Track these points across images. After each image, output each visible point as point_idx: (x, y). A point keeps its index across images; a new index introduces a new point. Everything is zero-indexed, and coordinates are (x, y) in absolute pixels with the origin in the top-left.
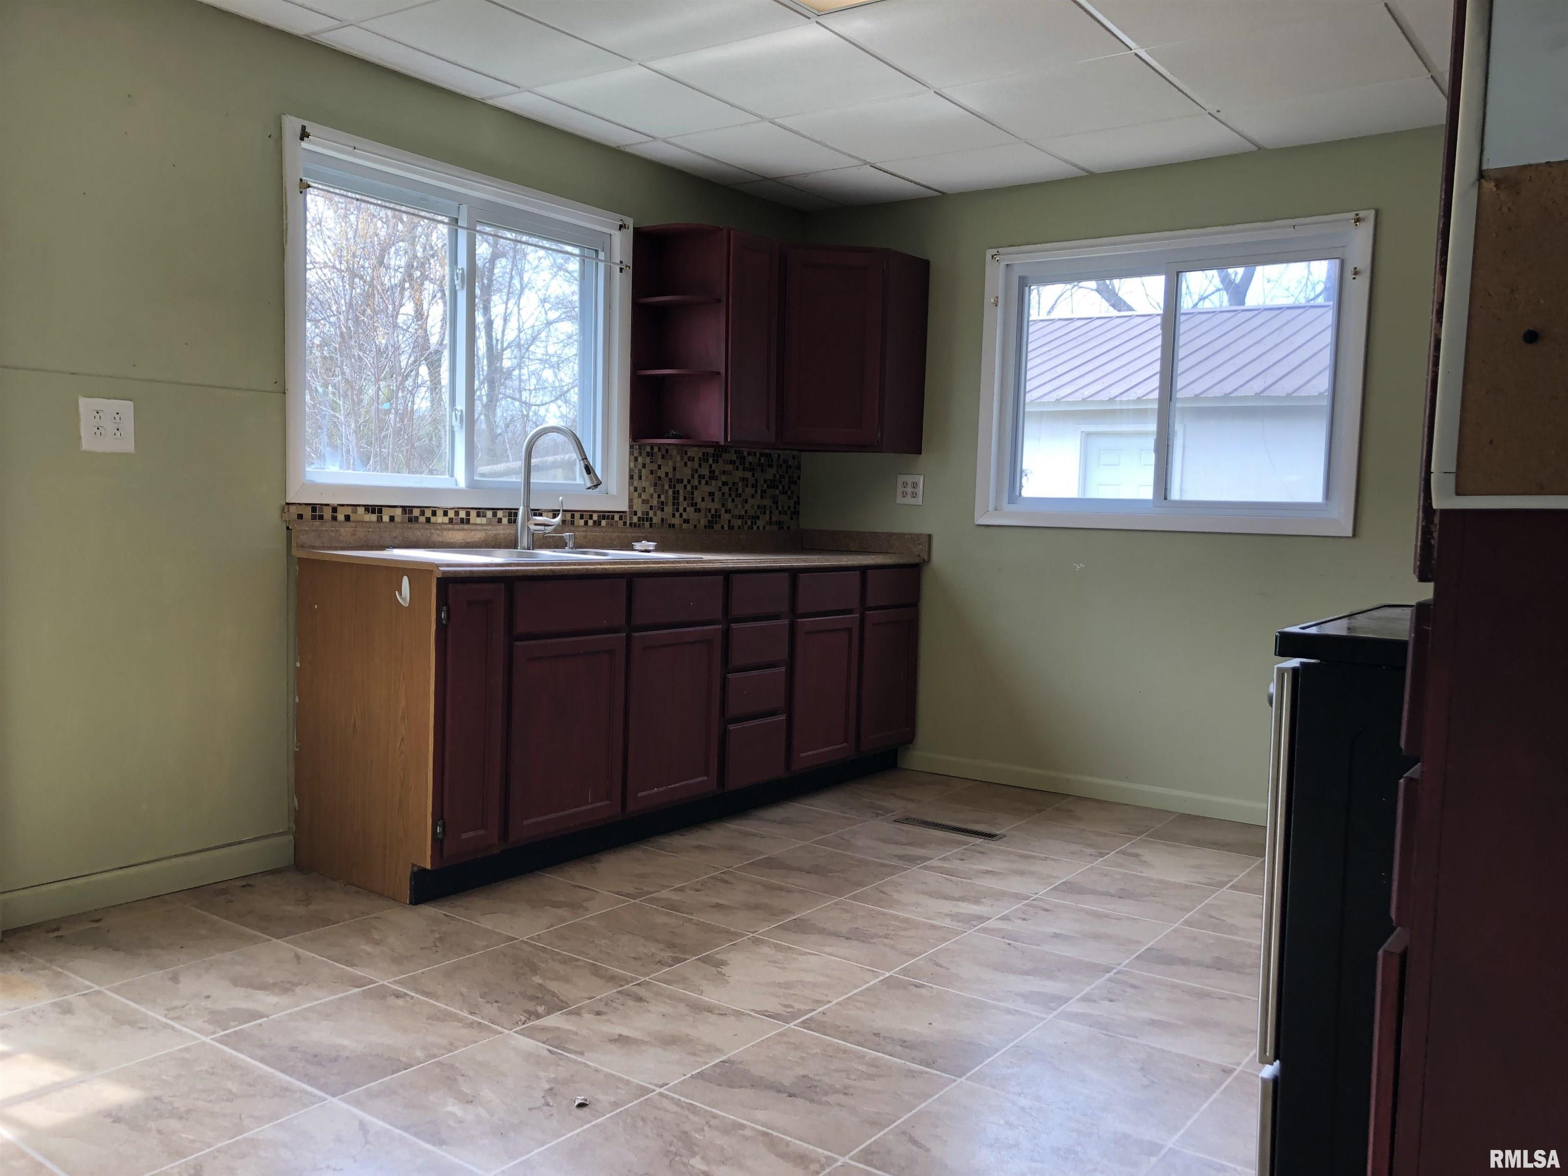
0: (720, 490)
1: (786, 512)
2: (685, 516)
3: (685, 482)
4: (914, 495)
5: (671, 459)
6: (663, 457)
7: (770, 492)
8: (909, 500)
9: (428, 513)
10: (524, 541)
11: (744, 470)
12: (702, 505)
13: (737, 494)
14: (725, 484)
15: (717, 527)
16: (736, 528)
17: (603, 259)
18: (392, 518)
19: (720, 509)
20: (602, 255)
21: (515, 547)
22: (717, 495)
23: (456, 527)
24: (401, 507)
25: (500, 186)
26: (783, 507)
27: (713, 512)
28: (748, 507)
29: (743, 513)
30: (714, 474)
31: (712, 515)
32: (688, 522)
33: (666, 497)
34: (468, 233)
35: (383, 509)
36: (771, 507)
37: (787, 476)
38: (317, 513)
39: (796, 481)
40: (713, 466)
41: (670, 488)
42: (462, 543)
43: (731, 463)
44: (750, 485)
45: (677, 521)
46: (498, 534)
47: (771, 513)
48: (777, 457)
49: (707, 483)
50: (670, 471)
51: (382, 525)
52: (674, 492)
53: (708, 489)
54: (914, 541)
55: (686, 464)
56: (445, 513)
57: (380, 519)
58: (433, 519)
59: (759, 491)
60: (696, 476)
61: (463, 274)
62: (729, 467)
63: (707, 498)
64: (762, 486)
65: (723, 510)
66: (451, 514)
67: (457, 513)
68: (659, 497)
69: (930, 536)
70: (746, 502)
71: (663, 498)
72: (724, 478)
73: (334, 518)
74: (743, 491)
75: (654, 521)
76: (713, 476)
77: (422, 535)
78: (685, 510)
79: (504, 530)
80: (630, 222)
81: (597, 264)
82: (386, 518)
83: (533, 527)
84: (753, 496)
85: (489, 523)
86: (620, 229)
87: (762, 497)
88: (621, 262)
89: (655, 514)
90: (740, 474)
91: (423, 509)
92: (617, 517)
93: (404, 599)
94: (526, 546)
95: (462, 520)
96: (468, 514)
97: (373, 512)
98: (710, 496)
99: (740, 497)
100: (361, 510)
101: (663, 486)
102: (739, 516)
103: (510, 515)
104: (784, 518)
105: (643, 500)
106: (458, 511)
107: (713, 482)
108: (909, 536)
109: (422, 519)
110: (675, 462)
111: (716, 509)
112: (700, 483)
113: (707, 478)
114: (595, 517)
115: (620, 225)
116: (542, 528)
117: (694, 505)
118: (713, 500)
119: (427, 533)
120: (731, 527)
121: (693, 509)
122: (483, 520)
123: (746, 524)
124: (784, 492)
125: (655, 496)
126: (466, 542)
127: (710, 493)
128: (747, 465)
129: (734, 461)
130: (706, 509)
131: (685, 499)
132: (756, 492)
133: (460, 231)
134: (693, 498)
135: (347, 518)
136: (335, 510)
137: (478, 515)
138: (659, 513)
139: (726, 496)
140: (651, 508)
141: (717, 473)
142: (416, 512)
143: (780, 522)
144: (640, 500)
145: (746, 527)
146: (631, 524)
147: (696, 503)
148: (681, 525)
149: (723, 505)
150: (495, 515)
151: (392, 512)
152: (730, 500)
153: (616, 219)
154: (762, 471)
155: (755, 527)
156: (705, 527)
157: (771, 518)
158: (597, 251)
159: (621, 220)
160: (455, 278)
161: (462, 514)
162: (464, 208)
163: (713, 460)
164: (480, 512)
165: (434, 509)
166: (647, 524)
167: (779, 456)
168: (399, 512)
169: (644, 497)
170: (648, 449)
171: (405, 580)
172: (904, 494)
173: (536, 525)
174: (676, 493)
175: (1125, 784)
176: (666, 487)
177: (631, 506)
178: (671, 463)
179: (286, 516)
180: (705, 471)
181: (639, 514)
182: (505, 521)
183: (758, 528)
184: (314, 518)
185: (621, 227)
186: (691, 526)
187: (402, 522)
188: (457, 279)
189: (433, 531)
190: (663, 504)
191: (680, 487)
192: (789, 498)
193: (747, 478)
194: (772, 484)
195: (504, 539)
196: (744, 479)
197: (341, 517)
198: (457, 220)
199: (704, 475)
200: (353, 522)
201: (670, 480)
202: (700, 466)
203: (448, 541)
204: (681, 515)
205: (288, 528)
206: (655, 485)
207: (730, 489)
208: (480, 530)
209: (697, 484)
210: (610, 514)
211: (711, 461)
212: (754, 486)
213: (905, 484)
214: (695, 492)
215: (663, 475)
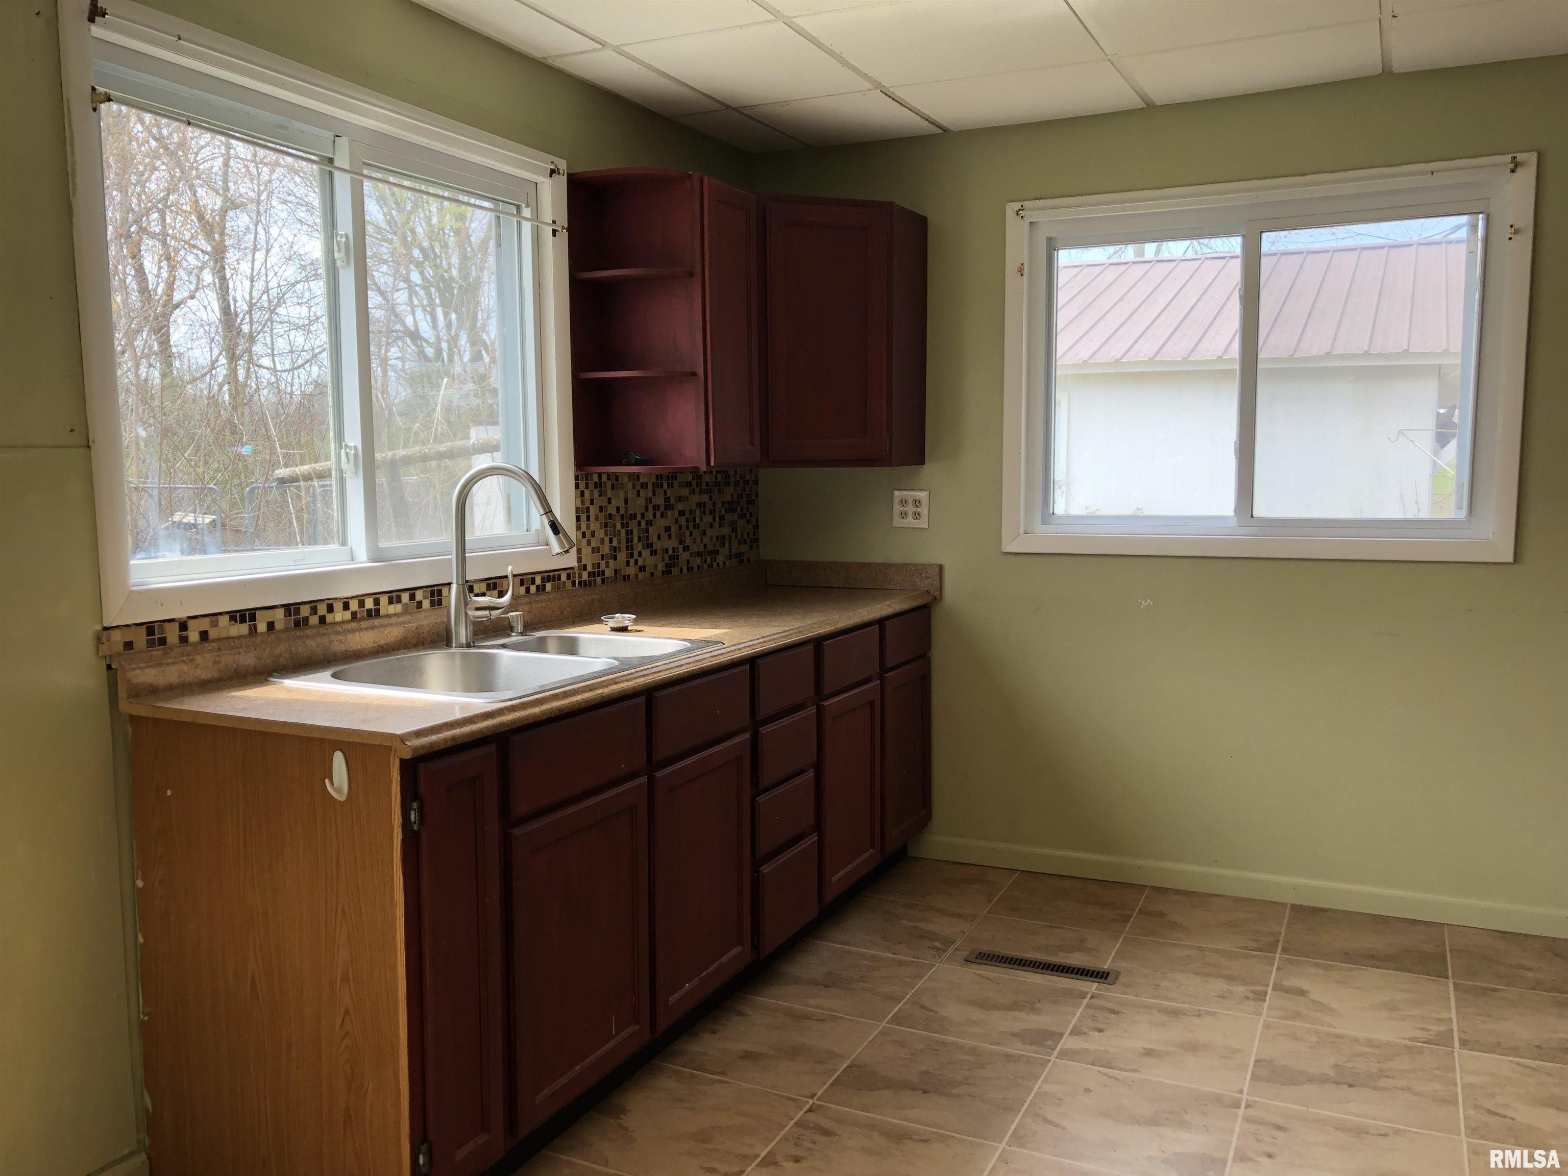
0: (677, 522)
1: (745, 540)
2: (640, 563)
3: (639, 517)
4: (917, 516)
5: (622, 489)
6: (613, 488)
7: (729, 517)
8: (910, 521)
9: (322, 610)
10: (462, 633)
11: (701, 493)
12: (658, 545)
13: (694, 525)
14: (682, 513)
15: (675, 571)
16: (695, 568)
17: (529, 216)
18: (271, 626)
19: (678, 548)
20: (527, 212)
21: (448, 644)
22: (674, 529)
23: (364, 624)
24: (283, 606)
25: (396, 110)
26: (742, 534)
27: (670, 552)
28: (706, 540)
29: (702, 549)
30: (670, 501)
31: (670, 556)
32: (645, 570)
33: (619, 541)
34: (352, 178)
35: (258, 613)
36: (730, 537)
37: (744, 496)
38: (157, 636)
39: (754, 500)
40: (669, 491)
41: (622, 527)
42: (374, 647)
43: (687, 486)
44: (708, 512)
45: (631, 571)
46: (421, 626)
47: (730, 544)
48: (733, 472)
49: (662, 516)
50: (621, 504)
51: (258, 640)
52: (627, 534)
53: (663, 522)
54: (921, 574)
55: (638, 494)
56: (346, 606)
57: (253, 630)
58: (329, 618)
59: (717, 519)
60: (650, 507)
61: (347, 244)
62: (685, 492)
63: (664, 535)
64: (720, 511)
65: (681, 547)
66: (354, 606)
67: (362, 604)
68: (611, 541)
69: (941, 567)
70: (704, 533)
71: (615, 543)
72: (680, 506)
73: (184, 640)
74: (701, 520)
75: (607, 574)
76: (668, 507)
77: (318, 646)
78: (640, 554)
79: (427, 619)
80: (562, 165)
81: (519, 223)
82: (262, 627)
83: (471, 613)
84: (711, 526)
85: (406, 611)
86: (551, 176)
87: (720, 526)
88: (554, 222)
89: (607, 566)
90: (695, 498)
91: (313, 605)
92: (564, 577)
93: (339, 791)
94: (464, 642)
95: (369, 611)
96: (377, 602)
97: (243, 621)
98: (666, 531)
99: (698, 528)
100: (224, 621)
101: (614, 526)
102: (698, 552)
103: (432, 594)
104: (744, 548)
105: (593, 548)
106: (364, 600)
107: (669, 513)
108: (913, 568)
109: (314, 620)
110: (626, 493)
111: (674, 549)
112: (655, 516)
113: (662, 509)
114: (538, 581)
115: (551, 169)
116: (487, 613)
117: (649, 546)
118: (670, 537)
119: (325, 641)
120: (690, 569)
121: (648, 551)
122: (398, 608)
123: (705, 562)
124: (742, 516)
125: (607, 540)
126: (379, 646)
127: (666, 527)
128: (704, 486)
129: (690, 483)
130: (663, 550)
131: (639, 540)
132: (714, 519)
133: (337, 175)
134: (648, 537)
135: (204, 635)
136: (183, 626)
137: (391, 602)
138: (611, 562)
139: (684, 527)
140: (603, 557)
141: (672, 501)
142: (305, 611)
143: (740, 553)
144: (589, 549)
145: (705, 566)
146: (580, 583)
147: (652, 544)
148: (636, 576)
149: (681, 542)
150: (412, 597)
151: (268, 616)
152: (688, 533)
153: (545, 162)
154: (719, 492)
155: (715, 564)
156: (663, 572)
157: (730, 551)
158: (518, 208)
159: (552, 162)
160: (336, 248)
161: (369, 604)
162: (343, 142)
163: (668, 484)
164: (394, 597)
165: (330, 602)
166: (599, 580)
167: (736, 471)
168: (280, 614)
169: (593, 544)
170: (596, 479)
171: (339, 759)
172: (904, 515)
173: (478, 609)
174: (629, 533)
175: (1215, 871)
176: (619, 527)
177: (579, 560)
178: (622, 493)
179: (105, 650)
180: (659, 500)
181: (589, 568)
182: (426, 604)
183: (718, 564)
184: (151, 644)
185: (552, 172)
186: (647, 574)
187: (287, 630)
188: (339, 250)
189: (332, 637)
190: (615, 551)
191: (633, 525)
192: (748, 522)
193: (704, 503)
194: (731, 507)
195: (429, 632)
196: (700, 505)
197: (194, 636)
198: (331, 161)
199: (659, 506)
200: (214, 641)
201: (622, 516)
202: (654, 494)
203: (354, 648)
204: (636, 562)
205: (109, 667)
206: (606, 527)
207: (687, 521)
208: (396, 624)
209: (652, 518)
210: (554, 573)
211: (665, 486)
212: (712, 512)
213: (904, 502)
214: (650, 529)
215: (614, 512)
